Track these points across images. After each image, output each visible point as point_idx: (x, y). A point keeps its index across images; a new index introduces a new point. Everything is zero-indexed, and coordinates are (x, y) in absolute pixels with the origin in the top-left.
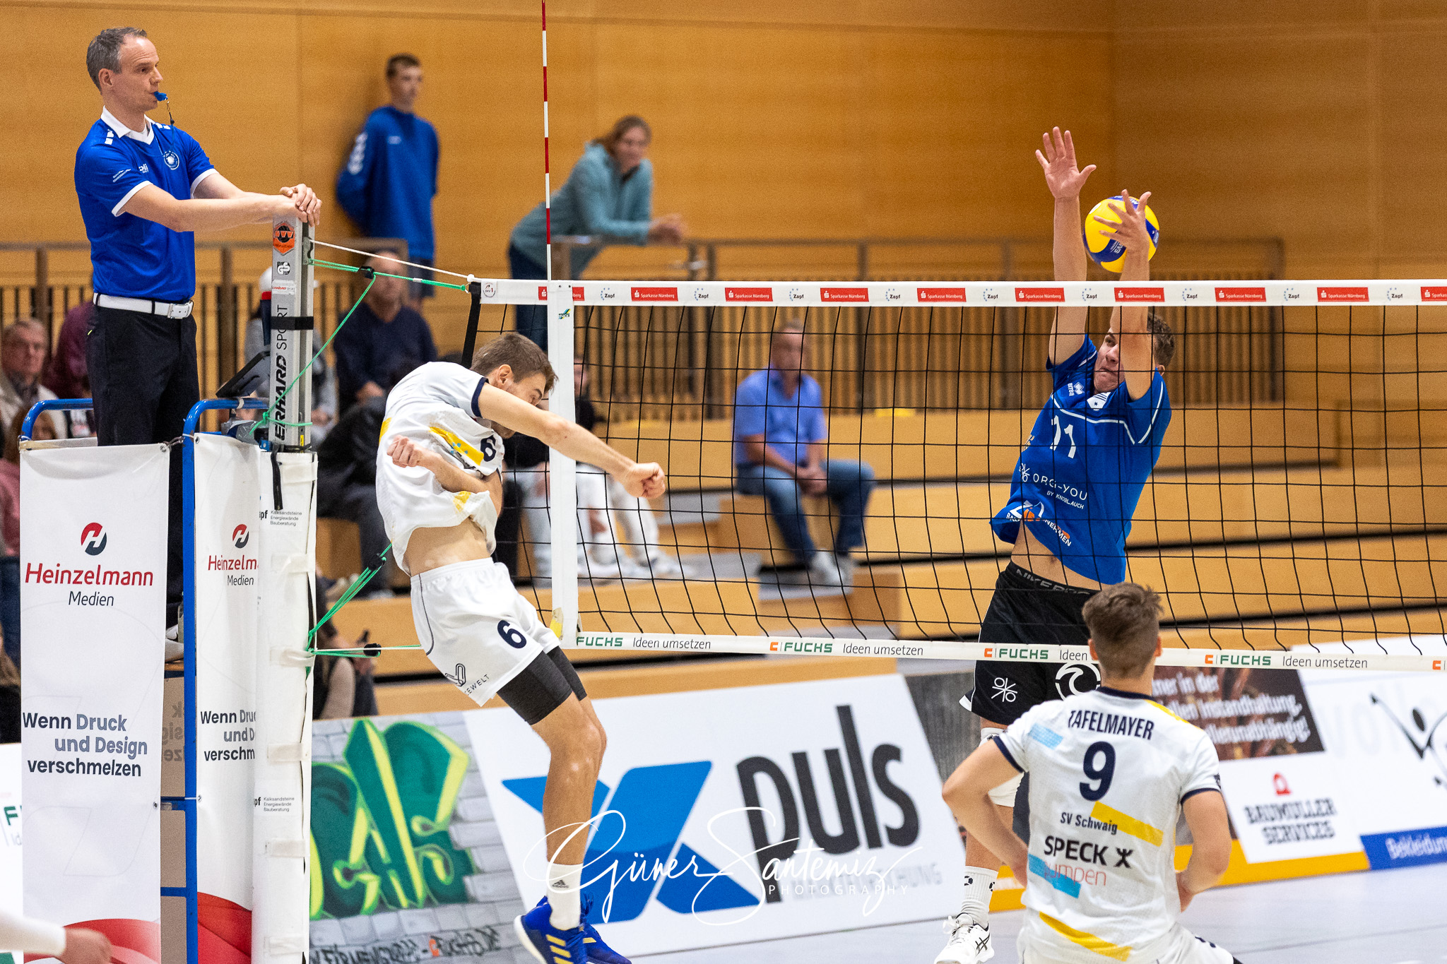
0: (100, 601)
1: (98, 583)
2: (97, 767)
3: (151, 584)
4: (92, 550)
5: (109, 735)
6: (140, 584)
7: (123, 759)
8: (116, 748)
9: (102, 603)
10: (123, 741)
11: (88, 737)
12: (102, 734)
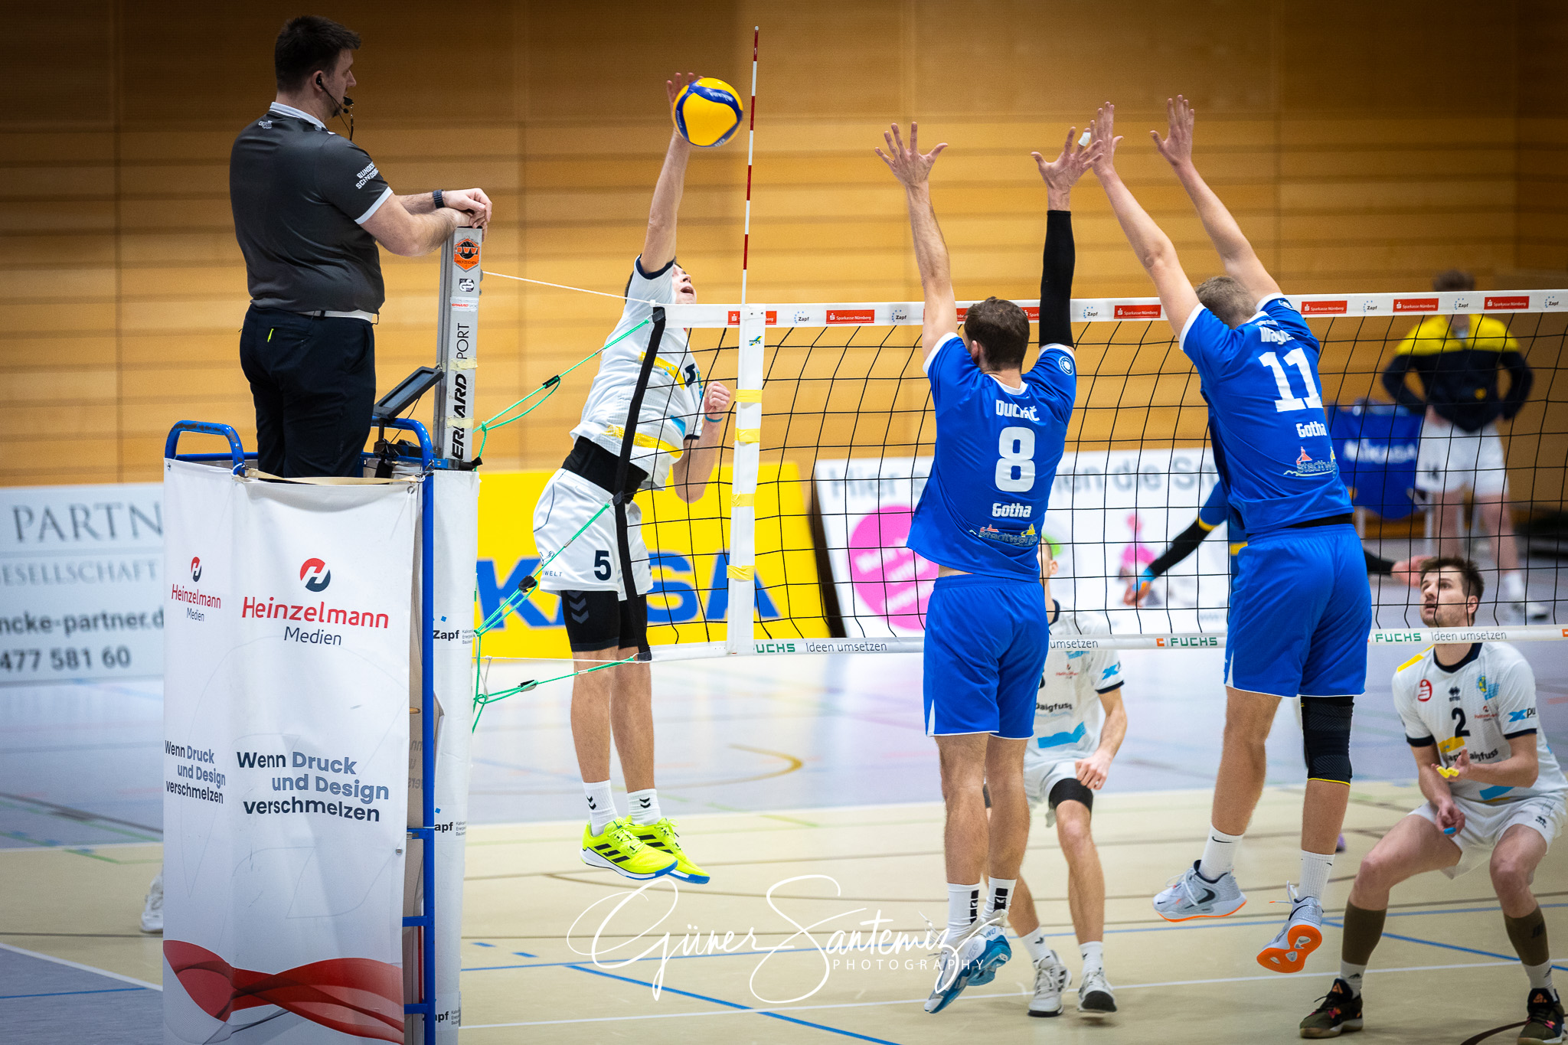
0: (325, 639)
1: (321, 620)
2: (320, 807)
3: (386, 627)
4: (313, 586)
5: (330, 777)
6: (371, 625)
7: (355, 802)
8: (342, 790)
9: (327, 641)
10: (353, 785)
11: (306, 775)
12: (323, 774)
